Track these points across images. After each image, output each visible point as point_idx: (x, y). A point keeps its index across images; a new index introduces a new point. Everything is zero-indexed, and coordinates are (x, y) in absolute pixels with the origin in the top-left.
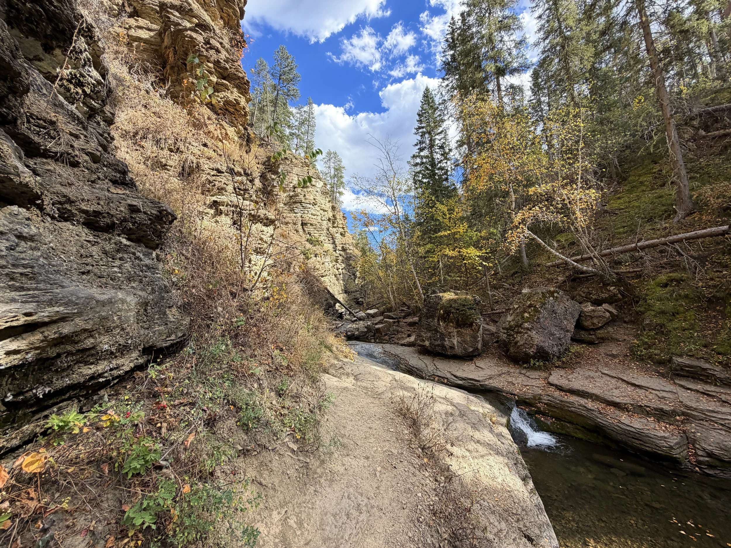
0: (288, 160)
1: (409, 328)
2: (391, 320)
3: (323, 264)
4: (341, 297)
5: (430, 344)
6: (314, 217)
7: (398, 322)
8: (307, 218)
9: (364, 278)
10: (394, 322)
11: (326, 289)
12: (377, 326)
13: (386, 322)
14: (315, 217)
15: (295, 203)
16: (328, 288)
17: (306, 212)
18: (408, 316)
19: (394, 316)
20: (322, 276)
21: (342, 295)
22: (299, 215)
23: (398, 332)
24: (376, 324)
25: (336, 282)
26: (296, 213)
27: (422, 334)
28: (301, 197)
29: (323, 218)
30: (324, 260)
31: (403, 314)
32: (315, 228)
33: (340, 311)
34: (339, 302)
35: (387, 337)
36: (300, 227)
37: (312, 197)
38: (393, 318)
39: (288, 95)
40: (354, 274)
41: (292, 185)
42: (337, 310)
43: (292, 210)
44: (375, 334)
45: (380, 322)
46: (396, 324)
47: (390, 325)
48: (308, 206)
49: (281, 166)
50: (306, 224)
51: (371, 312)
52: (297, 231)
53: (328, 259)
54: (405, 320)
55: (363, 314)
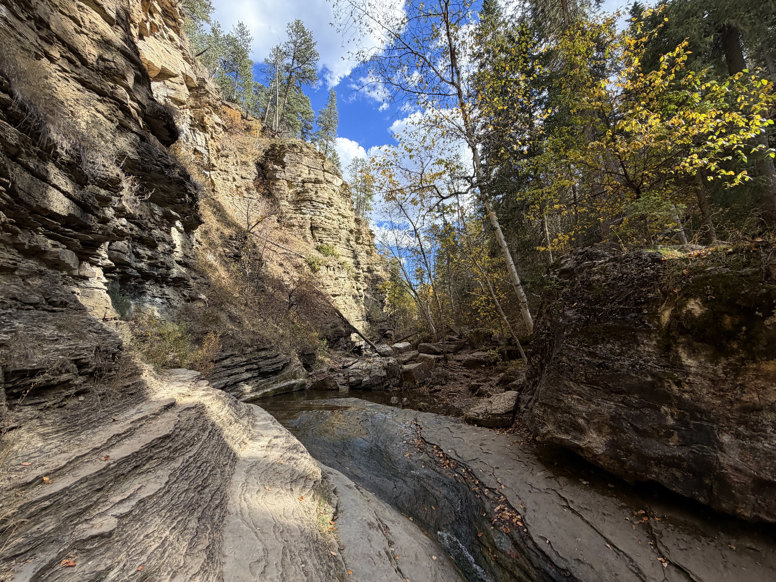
0: (297, 147)
1: (467, 372)
2: (433, 357)
3: (336, 279)
4: (360, 325)
5: (612, 445)
6: (328, 221)
7: (446, 359)
8: (319, 221)
9: (394, 306)
10: (438, 360)
11: (338, 312)
12: (406, 367)
13: (423, 359)
14: (330, 221)
15: (304, 200)
16: (342, 311)
17: (318, 213)
18: (461, 349)
19: (438, 350)
20: (334, 296)
21: (362, 322)
22: (308, 216)
23: (447, 378)
24: (405, 363)
25: (355, 305)
26: (304, 214)
27: (570, 401)
28: (312, 193)
29: (342, 226)
30: (338, 275)
31: (453, 346)
32: (329, 235)
33: (357, 344)
34: (357, 332)
35: (424, 389)
36: (308, 231)
37: (326, 195)
38: (435, 353)
39: (303, 78)
40: (381, 301)
41: (300, 179)
42: (353, 343)
43: (298, 210)
44: (401, 381)
45: (412, 360)
46: (442, 363)
47: (431, 365)
48: (321, 205)
49: (287, 155)
50: (316, 228)
51: (400, 345)
52: (304, 237)
53: (344, 274)
54: (458, 357)
55: (389, 349)
